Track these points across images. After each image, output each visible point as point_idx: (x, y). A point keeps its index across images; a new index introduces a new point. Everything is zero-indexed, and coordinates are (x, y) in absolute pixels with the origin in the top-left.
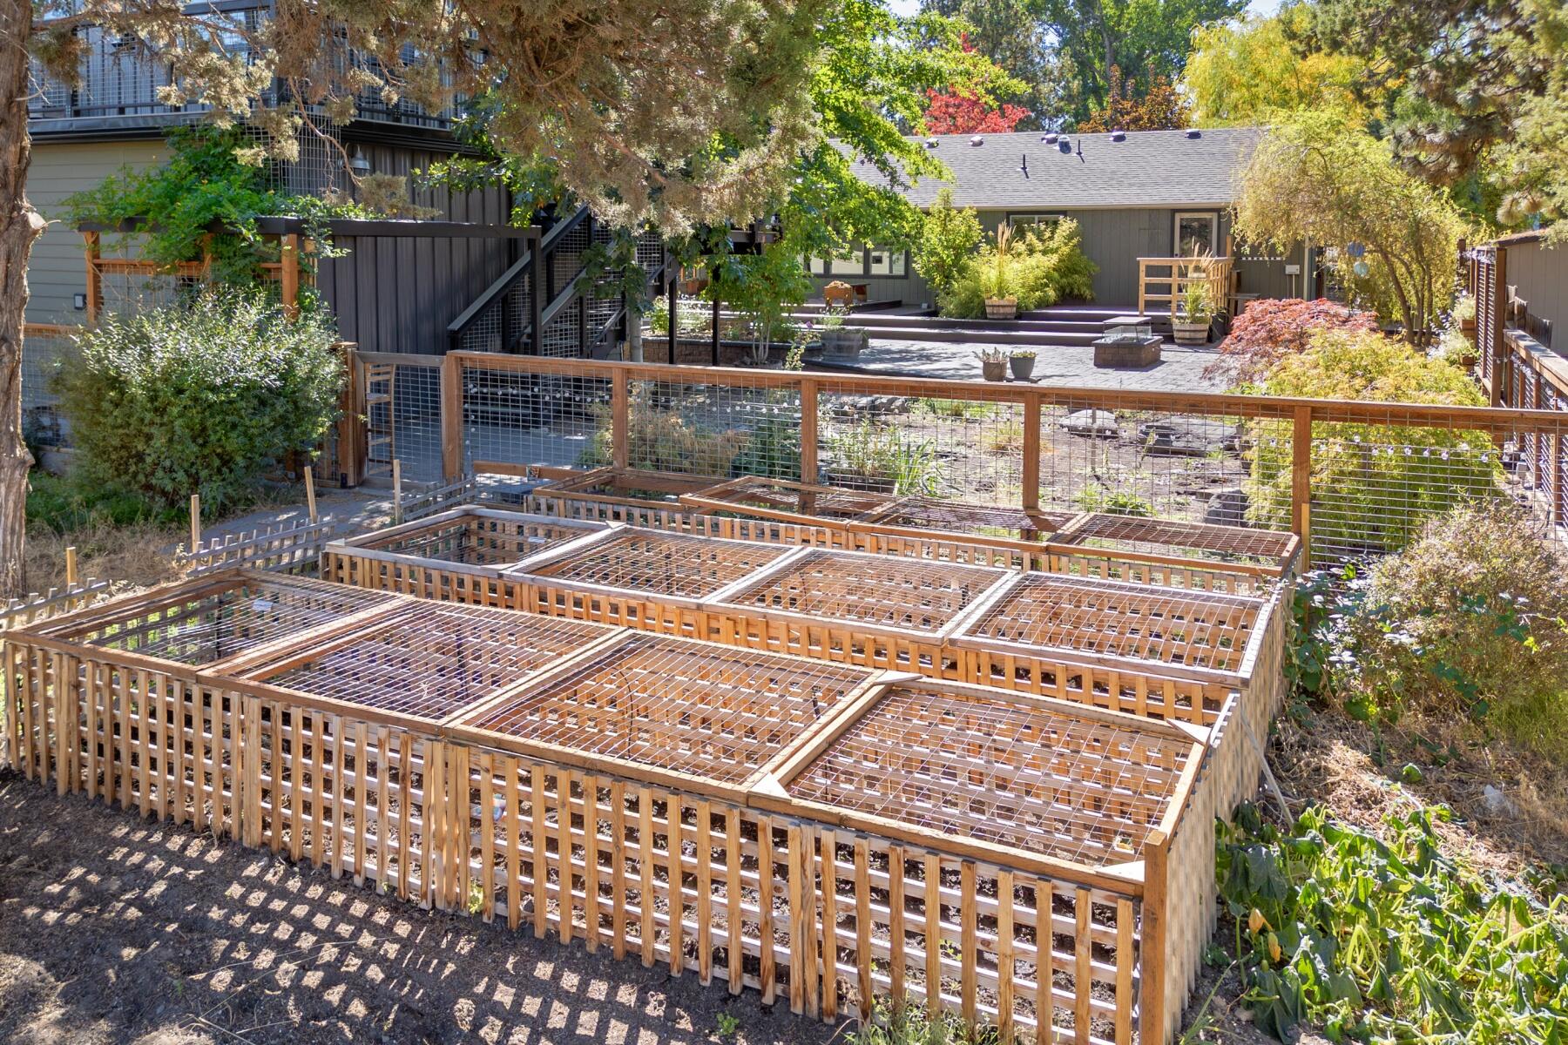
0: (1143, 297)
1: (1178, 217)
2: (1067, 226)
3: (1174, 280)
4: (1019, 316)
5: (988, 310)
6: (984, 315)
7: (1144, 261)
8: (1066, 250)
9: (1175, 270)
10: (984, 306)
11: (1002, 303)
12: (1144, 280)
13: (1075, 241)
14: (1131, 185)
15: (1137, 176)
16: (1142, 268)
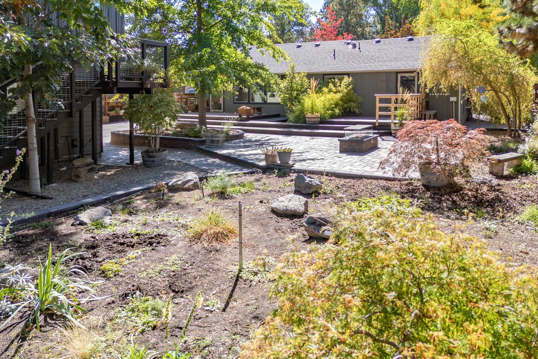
0: (378, 113)
1: (399, 75)
2: (347, 80)
3: (392, 106)
4: (321, 123)
5: (307, 120)
6: (305, 122)
7: (378, 96)
9: (393, 101)
10: (305, 118)
11: (312, 116)
12: (378, 105)
13: (351, 87)
14: (379, 61)
15: (383, 57)
16: (377, 100)
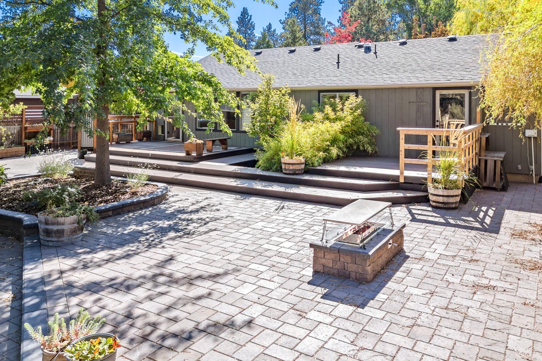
0: (403, 160)
1: (438, 93)
2: (353, 100)
3: (429, 148)
4: (308, 171)
5: (283, 166)
6: (280, 170)
7: (403, 131)
8: (350, 118)
9: (430, 139)
10: (280, 163)
12: (403, 146)
13: (359, 111)
16: (402, 137)
